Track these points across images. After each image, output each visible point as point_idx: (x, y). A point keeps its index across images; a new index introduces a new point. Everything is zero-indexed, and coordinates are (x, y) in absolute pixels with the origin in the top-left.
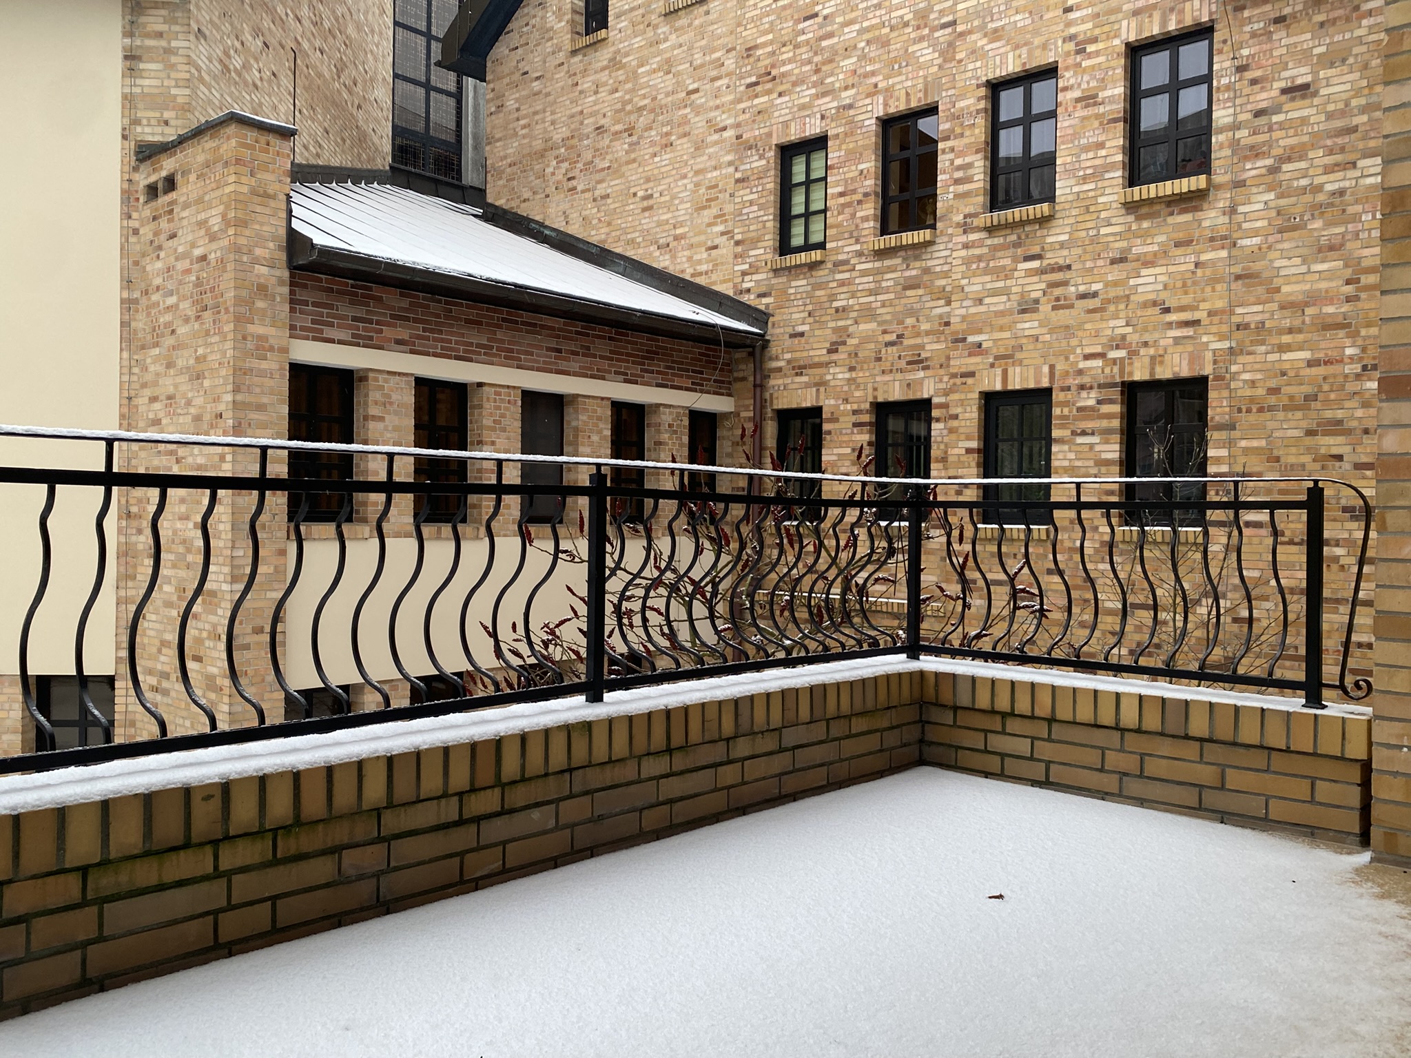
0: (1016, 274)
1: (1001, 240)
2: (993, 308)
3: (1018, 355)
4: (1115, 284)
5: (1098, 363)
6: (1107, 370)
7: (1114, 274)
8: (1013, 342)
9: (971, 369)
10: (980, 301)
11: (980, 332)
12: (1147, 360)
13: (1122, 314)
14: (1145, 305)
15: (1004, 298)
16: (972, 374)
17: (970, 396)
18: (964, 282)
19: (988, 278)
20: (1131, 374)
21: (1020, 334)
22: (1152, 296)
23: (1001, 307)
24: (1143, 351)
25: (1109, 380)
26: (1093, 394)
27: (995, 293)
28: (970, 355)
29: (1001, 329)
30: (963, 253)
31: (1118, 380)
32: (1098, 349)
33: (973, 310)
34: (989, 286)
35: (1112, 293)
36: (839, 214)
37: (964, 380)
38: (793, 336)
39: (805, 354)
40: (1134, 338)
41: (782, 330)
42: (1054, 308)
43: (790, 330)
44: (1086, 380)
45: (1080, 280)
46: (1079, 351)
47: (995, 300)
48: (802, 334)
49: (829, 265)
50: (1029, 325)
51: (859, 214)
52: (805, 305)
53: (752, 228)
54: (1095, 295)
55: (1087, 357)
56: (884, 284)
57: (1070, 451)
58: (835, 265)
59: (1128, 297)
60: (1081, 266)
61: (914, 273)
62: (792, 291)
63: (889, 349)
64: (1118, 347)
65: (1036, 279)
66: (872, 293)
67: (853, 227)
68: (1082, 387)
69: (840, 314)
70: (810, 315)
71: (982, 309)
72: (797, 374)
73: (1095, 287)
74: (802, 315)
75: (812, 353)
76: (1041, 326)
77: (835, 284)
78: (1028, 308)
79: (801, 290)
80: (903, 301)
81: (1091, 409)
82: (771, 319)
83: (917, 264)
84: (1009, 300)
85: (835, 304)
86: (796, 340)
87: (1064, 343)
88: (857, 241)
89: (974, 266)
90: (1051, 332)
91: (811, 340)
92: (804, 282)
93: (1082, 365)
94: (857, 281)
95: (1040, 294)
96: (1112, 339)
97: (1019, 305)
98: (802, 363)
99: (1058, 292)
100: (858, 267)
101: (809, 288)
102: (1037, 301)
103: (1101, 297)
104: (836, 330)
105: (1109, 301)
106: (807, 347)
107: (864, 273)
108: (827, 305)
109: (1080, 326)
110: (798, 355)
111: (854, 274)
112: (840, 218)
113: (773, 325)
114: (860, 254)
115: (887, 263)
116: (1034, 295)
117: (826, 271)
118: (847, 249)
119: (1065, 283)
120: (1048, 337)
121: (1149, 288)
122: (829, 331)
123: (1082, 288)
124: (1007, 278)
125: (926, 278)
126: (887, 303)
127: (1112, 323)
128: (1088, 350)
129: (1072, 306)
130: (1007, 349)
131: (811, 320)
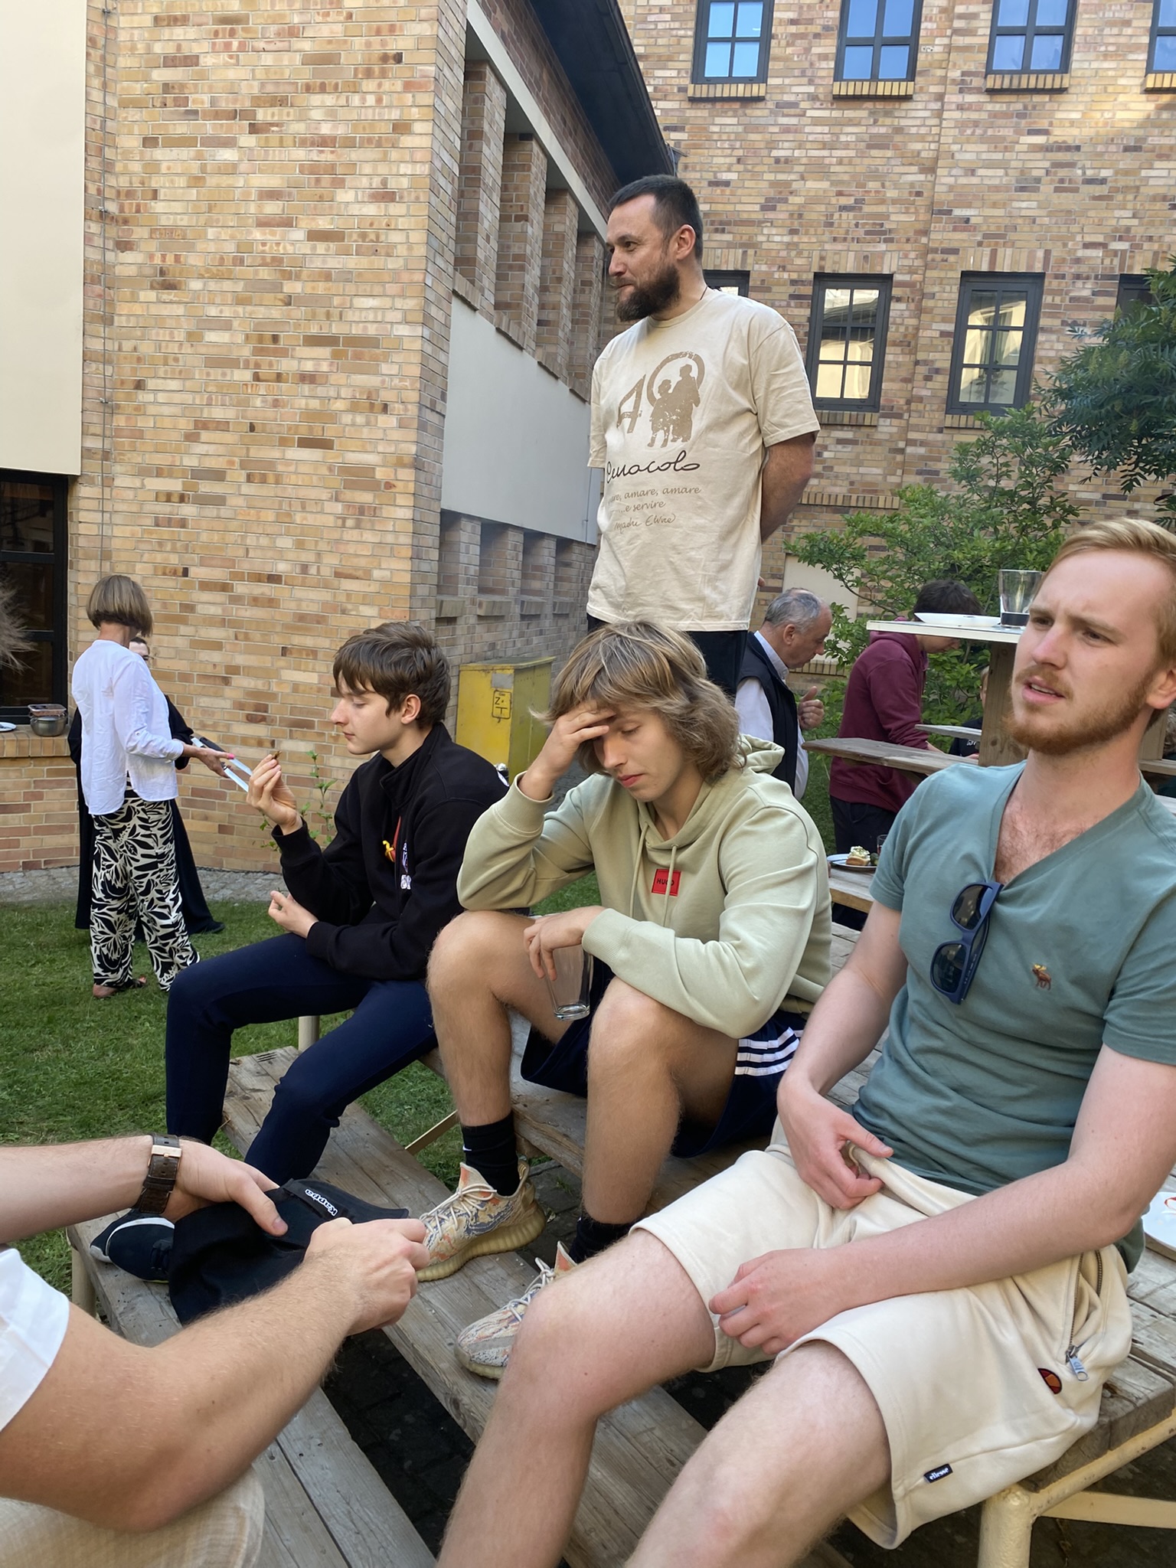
0: (1017, 148)
1: (1004, 107)
2: (986, 182)
3: (1011, 236)
4: (1127, 173)
5: (1099, 253)
6: (1107, 261)
7: (1127, 162)
8: (1007, 221)
9: (955, 245)
10: (973, 172)
11: (969, 206)
12: (1150, 255)
13: (1130, 206)
14: (1154, 199)
15: (1001, 172)
16: (955, 251)
17: (951, 274)
18: (955, 147)
19: (984, 147)
20: (1131, 267)
21: (1015, 213)
22: (1162, 191)
23: (997, 182)
24: (1146, 246)
25: (1107, 272)
26: (1089, 285)
27: (990, 165)
28: (955, 229)
29: (994, 205)
30: (957, 115)
31: (1117, 272)
32: (1100, 239)
33: (963, 181)
34: (984, 156)
35: (1123, 181)
36: (788, 45)
37: (945, 256)
38: (711, 184)
39: (730, 208)
40: (1139, 231)
41: (698, 175)
42: (1057, 190)
43: (710, 176)
44: (1083, 269)
45: (1088, 164)
46: (1079, 238)
47: (990, 172)
48: (727, 184)
49: (770, 105)
50: (1026, 205)
51: (815, 50)
52: (733, 149)
53: (660, 41)
54: (1103, 181)
55: (1087, 246)
56: (843, 138)
57: (1058, 341)
58: (778, 105)
59: (1138, 188)
60: (1091, 149)
61: (883, 130)
62: (716, 129)
63: (844, 215)
64: (1121, 239)
65: (1039, 155)
66: (824, 146)
67: (807, 65)
68: (1078, 277)
69: (781, 165)
70: (739, 161)
71: (974, 180)
72: (716, 231)
73: (1104, 173)
74: (728, 160)
75: (739, 207)
76: (1039, 207)
77: (776, 129)
78: (1027, 186)
79: (728, 129)
80: (866, 161)
81: (1086, 300)
82: (682, 160)
83: (888, 121)
84: (1007, 174)
85: (775, 153)
86: (718, 190)
87: (1064, 229)
88: (811, 82)
89: (969, 132)
90: (1050, 215)
91: (739, 192)
92: (734, 121)
93: (1080, 253)
94: (807, 129)
95: (1041, 173)
96: (1116, 230)
97: (1017, 182)
98: (724, 218)
99: (1062, 173)
100: (809, 113)
101: (740, 129)
102: (1038, 180)
103: (1109, 184)
104: (774, 184)
105: (1117, 190)
106: (733, 199)
107: (817, 121)
108: (765, 152)
109: (1083, 213)
110: (720, 207)
111: (804, 120)
112: (789, 50)
113: (686, 167)
114: (813, 98)
115: (849, 114)
116: (1036, 173)
117: (766, 112)
118: (795, 89)
119: (1071, 165)
120: (1046, 220)
121: (1161, 182)
122: (765, 185)
123: (1089, 173)
124: (1006, 149)
125: (898, 138)
126: (846, 161)
127: (1118, 213)
128: (1088, 239)
129: (1076, 190)
130: (998, 228)
131: (741, 167)
